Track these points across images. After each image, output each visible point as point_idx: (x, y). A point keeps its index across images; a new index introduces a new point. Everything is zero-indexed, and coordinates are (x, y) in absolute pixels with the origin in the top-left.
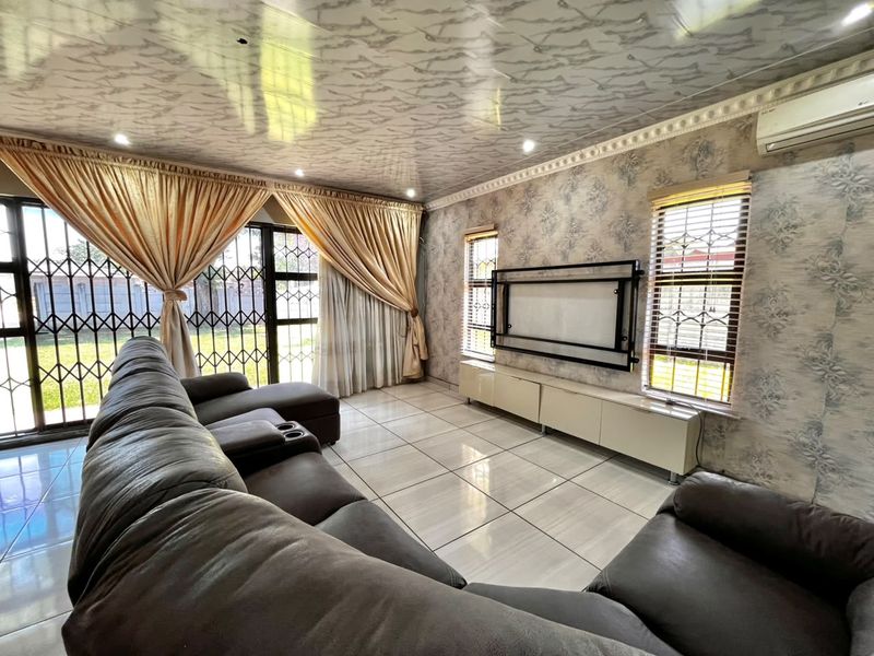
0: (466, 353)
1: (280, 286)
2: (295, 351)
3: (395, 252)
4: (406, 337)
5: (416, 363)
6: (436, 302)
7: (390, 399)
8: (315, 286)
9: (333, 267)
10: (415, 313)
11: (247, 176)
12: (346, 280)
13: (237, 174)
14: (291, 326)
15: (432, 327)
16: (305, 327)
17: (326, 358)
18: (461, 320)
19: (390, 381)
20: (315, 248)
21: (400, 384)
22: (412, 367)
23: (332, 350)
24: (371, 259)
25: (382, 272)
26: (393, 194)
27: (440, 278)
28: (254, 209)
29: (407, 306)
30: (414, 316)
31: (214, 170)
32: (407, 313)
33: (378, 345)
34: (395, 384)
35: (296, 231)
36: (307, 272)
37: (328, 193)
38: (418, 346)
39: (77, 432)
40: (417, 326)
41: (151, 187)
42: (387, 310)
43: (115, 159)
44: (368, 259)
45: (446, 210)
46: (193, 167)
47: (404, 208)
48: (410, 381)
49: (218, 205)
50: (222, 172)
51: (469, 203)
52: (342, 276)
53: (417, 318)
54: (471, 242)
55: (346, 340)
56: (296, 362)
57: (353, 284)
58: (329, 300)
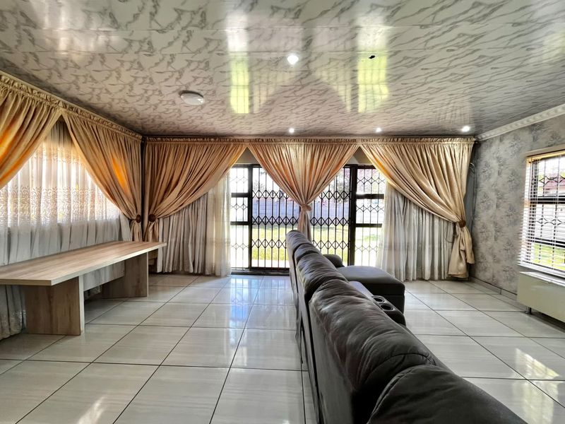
0: (523, 264)
1: (359, 203)
2: (366, 245)
3: (447, 176)
4: (453, 243)
5: (462, 265)
6: (486, 216)
7: (436, 290)
8: (382, 203)
9: (395, 190)
10: (462, 224)
11: (346, 138)
12: (405, 198)
13: (340, 138)
14: (365, 228)
15: (480, 237)
16: (374, 229)
17: (387, 252)
18: (519, 233)
19: (436, 276)
20: (383, 177)
21: (444, 280)
22: (458, 268)
23: (392, 247)
24: (426, 182)
25: (433, 190)
26: (446, 133)
27: (493, 196)
28: (349, 157)
29: (455, 218)
30: (462, 226)
31: (330, 138)
32: (454, 224)
33: (428, 247)
34: (440, 279)
35: (372, 167)
36: (377, 193)
37: (396, 140)
38: (465, 251)
39: (262, 273)
40: (465, 234)
41: (300, 152)
42: (436, 221)
43: (287, 140)
44: (423, 183)
45: (501, 138)
46: (319, 138)
47: (457, 142)
48: (454, 279)
49: (330, 157)
50: (333, 138)
51: (533, 128)
52: (402, 195)
53: (465, 228)
54: (536, 162)
55: (402, 241)
56: (366, 252)
57: (410, 201)
58: (392, 213)
